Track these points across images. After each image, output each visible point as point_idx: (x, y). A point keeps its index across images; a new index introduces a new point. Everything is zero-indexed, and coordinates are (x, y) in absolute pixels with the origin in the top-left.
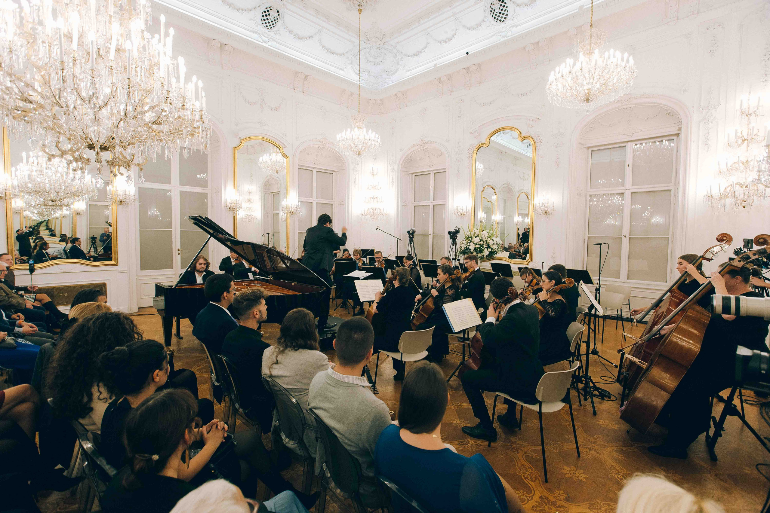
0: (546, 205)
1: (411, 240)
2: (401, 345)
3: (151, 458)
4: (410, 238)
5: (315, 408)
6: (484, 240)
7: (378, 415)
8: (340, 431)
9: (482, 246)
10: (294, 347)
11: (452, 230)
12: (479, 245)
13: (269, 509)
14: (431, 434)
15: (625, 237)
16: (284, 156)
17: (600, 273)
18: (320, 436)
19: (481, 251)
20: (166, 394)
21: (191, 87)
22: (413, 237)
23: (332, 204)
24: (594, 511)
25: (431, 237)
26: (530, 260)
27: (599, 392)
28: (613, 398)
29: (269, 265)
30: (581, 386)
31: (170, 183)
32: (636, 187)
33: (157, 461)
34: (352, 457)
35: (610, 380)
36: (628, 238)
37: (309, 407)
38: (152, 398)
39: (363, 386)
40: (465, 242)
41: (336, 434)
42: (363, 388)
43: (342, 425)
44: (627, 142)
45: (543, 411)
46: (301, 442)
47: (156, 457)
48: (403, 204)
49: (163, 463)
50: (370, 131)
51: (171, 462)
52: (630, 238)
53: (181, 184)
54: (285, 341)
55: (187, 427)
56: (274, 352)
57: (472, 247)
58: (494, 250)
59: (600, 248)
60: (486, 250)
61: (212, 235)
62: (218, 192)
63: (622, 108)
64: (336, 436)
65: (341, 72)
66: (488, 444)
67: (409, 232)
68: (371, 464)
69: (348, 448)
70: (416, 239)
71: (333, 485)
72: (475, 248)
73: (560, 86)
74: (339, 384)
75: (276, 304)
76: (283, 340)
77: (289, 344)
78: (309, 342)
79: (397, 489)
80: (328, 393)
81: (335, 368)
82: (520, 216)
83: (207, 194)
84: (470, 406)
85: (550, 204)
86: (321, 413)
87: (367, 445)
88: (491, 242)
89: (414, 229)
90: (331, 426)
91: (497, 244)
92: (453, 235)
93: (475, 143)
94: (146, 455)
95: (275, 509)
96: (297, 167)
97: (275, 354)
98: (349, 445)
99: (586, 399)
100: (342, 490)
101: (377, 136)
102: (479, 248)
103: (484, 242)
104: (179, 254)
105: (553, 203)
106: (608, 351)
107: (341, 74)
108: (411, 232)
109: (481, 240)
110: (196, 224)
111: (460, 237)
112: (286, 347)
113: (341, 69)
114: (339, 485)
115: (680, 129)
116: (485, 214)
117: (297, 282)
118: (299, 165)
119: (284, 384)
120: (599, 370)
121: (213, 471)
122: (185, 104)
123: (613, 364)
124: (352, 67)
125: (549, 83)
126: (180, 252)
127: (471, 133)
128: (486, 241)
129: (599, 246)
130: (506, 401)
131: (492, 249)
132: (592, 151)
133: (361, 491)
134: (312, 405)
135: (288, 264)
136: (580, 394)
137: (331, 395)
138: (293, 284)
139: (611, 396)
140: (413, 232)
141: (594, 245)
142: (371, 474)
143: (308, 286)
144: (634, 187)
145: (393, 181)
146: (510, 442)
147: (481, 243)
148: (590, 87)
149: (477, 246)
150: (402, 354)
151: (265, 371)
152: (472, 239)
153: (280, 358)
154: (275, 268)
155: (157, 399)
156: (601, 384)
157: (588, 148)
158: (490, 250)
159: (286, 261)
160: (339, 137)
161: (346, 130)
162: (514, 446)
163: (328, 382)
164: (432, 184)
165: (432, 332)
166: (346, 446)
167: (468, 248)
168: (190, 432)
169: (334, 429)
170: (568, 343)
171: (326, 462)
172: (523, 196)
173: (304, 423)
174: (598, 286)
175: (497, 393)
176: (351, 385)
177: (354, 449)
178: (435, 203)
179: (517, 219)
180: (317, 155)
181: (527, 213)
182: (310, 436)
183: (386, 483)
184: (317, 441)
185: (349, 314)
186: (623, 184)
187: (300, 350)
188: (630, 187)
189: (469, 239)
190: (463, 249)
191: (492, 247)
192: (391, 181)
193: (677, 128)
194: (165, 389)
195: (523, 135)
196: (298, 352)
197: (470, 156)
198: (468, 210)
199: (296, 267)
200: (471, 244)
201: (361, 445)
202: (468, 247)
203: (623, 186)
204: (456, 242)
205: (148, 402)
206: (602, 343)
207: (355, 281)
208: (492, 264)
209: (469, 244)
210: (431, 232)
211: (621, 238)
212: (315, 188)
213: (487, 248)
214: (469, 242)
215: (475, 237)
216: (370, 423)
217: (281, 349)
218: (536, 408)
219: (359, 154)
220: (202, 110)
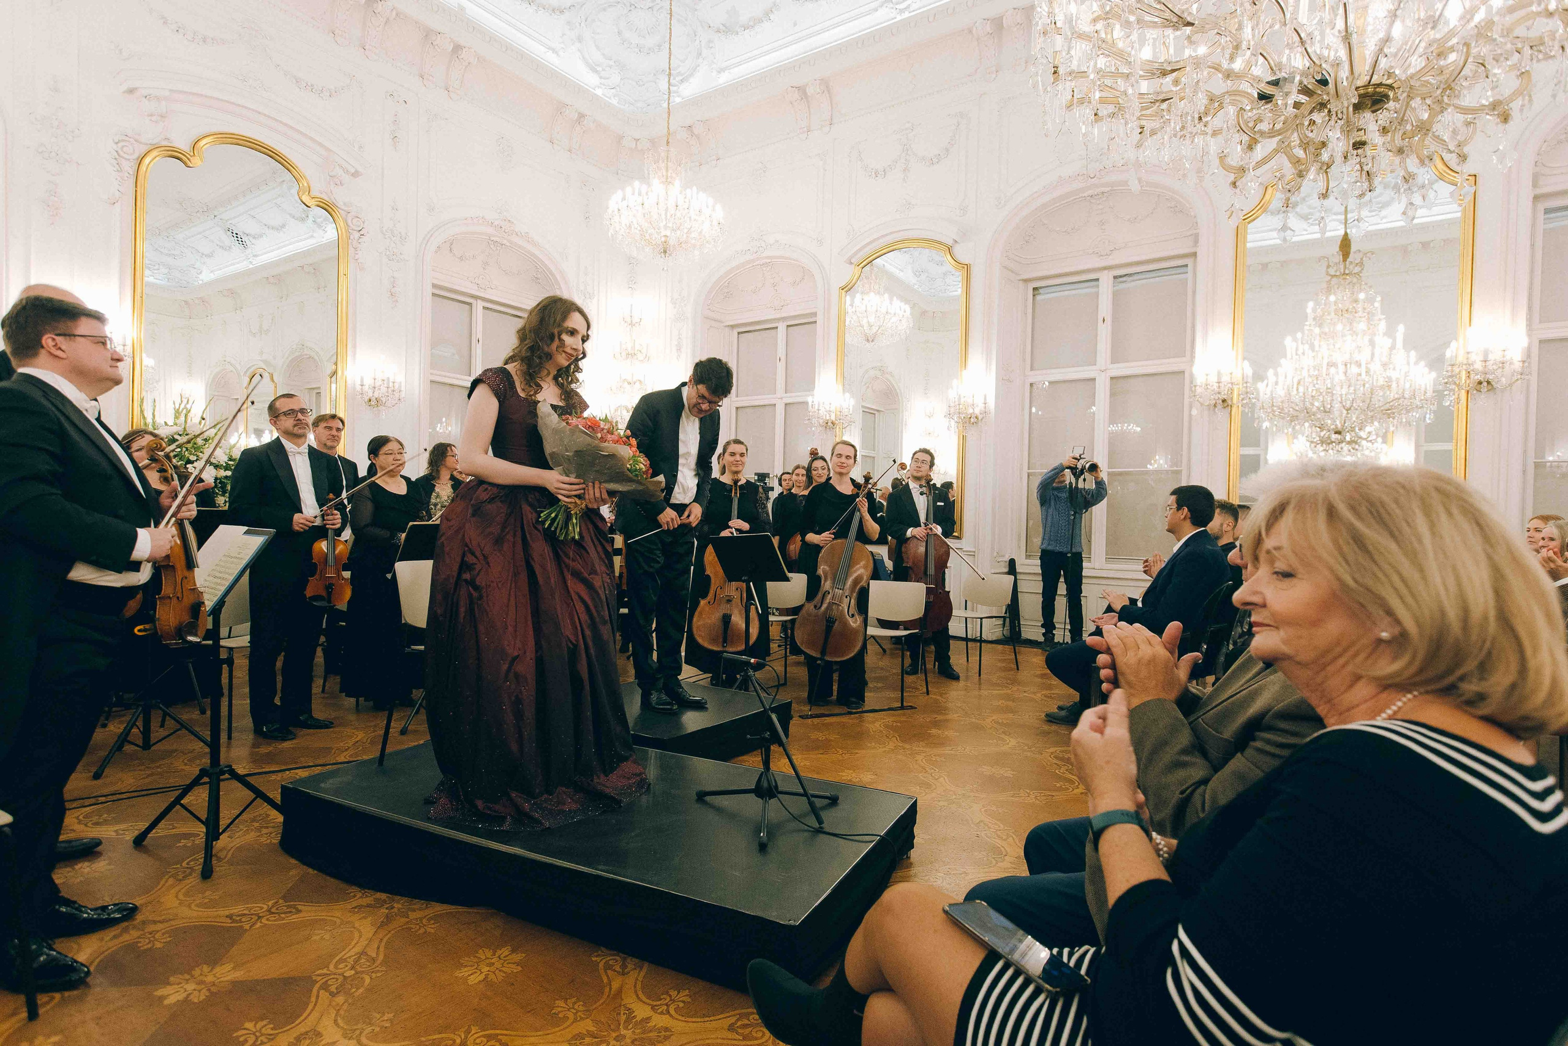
96: (429, 290)
164: (781, 352)
180: (486, 264)
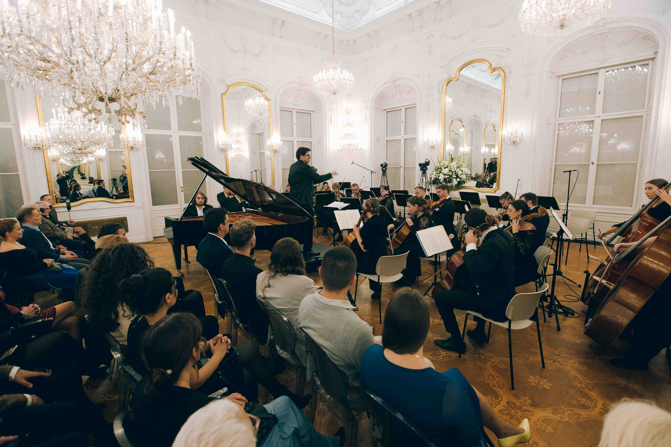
0: (515, 135)
1: (384, 172)
2: (378, 268)
3: (166, 372)
4: (383, 170)
5: (305, 328)
6: (453, 171)
7: (363, 335)
8: (328, 348)
9: (451, 176)
10: (284, 272)
11: (423, 162)
12: (448, 175)
13: (269, 412)
14: (414, 355)
15: (593, 163)
16: (267, 99)
17: (568, 200)
18: (309, 350)
19: (450, 181)
20: (173, 317)
21: (181, 37)
22: (386, 169)
23: (311, 142)
24: (558, 415)
25: (402, 169)
26: (497, 188)
27: (563, 310)
28: (576, 315)
29: (258, 199)
30: (546, 304)
31: (170, 129)
32: (605, 114)
33: (170, 375)
34: (340, 371)
35: (574, 298)
36: (595, 166)
37: (300, 326)
38: (162, 321)
39: (348, 309)
40: (434, 173)
41: (325, 350)
42: (348, 311)
43: (329, 343)
44: (599, 69)
45: (512, 328)
46: (293, 353)
47: (169, 372)
48: (376, 140)
49: (176, 376)
50: (345, 70)
51: (183, 375)
52: (597, 164)
53: (179, 129)
54: (275, 267)
55: (194, 346)
56: (266, 277)
57: (442, 177)
58: (463, 180)
59: (570, 175)
60: (454, 180)
61: (208, 174)
62: (211, 135)
63: (596, 33)
64: (325, 353)
65: (316, 15)
66: (458, 355)
67: (382, 165)
68: (357, 376)
69: (336, 362)
70: (388, 172)
71: (323, 391)
72: (444, 179)
73: (534, 13)
74: (326, 307)
75: (266, 233)
76: (273, 266)
77: (279, 270)
78: (297, 268)
79: (382, 402)
80: (316, 315)
81: (322, 293)
82: (487, 147)
83: (201, 137)
84: (442, 322)
85: (519, 134)
86: (310, 332)
87: (353, 361)
88: (460, 173)
89: (386, 162)
90: (320, 344)
91: (465, 174)
92: (424, 167)
93: (445, 77)
94: (162, 370)
95: (274, 411)
97: (267, 278)
98: (337, 360)
99: (550, 316)
100: (331, 395)
101: (351, 75)
102: (448, 178)
103: (453, 172)
104: (182, 191)
105: (522, 133)
106: (571, 272)
107: (316, 17)
108: (384, 165)
109: (450, 171)
110: (193, 164)
111: (430, 169)
112: (276, 272)
113: (315, 12)
114: (328, 392)
115: (656, 53)
116: (453, 146)
117: (283, 213)
118: (280, 107)
119: (276, 305)
120: (563, 289)
121: (221, 377)
122: (176, 54)
123: (576, 284)
124: (325, 10)
125: (522, 11)
126: (183, 189)
127: (441, 67)
128: (455, 171)
129: (569, 173)
130: (476, 318)
131: (460, 179)
132: (563, 79)
133: (348, 398)
134: (302, 324)
135: (274, 198)
136: (545, 312)
137: (319, 317)
138: (280, 215)
139: (575, 313)
140: (386, 165)
141: (564, 172)
142: (357, 385)
143: (293, 216)
144: (603, 114)
145: (366, 119)
146: (479, 354)
147: (451, 173)
148: (565, 12)
149: (446, 177)
150: (379, 276)
151: (259, 293)
152: (441, 170)
153: (271, 282)
154: (263, 201)
155: (166, 322)
156: (564, 303)
157: (559, 77)
158: (458, 180)
159: (272, 194)
160: (315, 78)
161: (322, 72)
162: (482, 357)
163: (316, 305)
165: (406, 257)
166: (333, 361)
167: (438, 179)
168: (197, 350)
169: (322, 346)
170: (536, 266)
171: (315, 371)
172: (490, 128)
173: (295, 339)
174: (565, 212)
175: (468, 312)
176: (337, 308)
177: (342, 364)
178: (406, 137)
179: (484, 150)
181: (494, 144)
182: (301, 349)
183: (372, 396)
184: (307, 354)
185: (330, 240)
186: (592, 112)
187: (289, 275)
188: (601, 114)
189: (439, 170)
190: (433, 179)
191: (460, 177)
192: (364, 118)
193: (652, 52)
194: (173, 313)
195: (494, 66)
196: (287, 276)
197: (440, 90)
198: (437, 143)
199: (281, 200)
200: (441, 174)
201: (347, 361)
202: (437, 177)
203: (594, 114)
204: (426, 173)
205: (160, 324)
206: (566, 264)
207: (335, 212)
208: (461, 194)
209: (438, 175)
210: (402, 164)
211: (589, 164)
212: (295, 127)
213: (456, 178)
214: (439, 173)
215: (445, 168)
216: (355, 342)
217: (272, 274)
218: (505, 325)
219: (334, 94)
220: (191, 59)
